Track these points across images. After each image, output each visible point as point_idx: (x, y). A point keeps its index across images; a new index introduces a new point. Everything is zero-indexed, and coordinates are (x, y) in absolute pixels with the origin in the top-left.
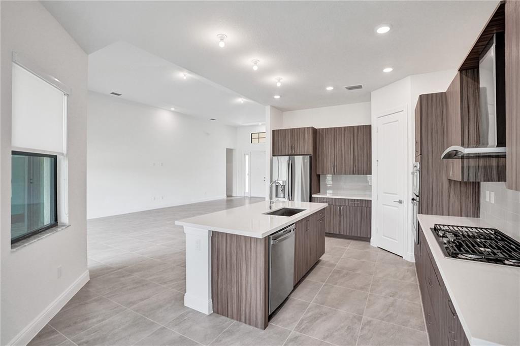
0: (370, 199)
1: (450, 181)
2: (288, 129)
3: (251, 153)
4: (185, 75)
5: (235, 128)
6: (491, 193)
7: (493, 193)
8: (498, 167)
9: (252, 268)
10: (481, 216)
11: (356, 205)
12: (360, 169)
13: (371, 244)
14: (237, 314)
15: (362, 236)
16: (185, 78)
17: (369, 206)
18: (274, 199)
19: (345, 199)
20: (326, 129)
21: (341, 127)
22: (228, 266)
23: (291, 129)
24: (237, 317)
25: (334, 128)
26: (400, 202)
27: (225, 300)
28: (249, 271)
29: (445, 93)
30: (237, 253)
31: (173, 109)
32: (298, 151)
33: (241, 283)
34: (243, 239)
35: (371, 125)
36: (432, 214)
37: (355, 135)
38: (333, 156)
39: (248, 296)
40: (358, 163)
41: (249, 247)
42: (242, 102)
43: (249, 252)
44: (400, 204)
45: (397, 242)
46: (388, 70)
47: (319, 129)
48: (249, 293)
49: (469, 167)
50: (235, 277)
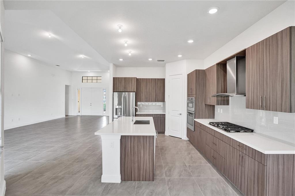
0: (164, 113)
1: (205, 105)
2: (123, 78)
3: (82, 88)
4: (50, 35)
5: (71, 72)
6: (221, 109)
7: (222, 109)
8: (227, 100)
9: (147, 152)
10: (215, 118)
11: (158, 117)
12: (158, 99)
13: (165, 135)
14: (138, 178)
15: (161, 131)
16: (50, 37)
17: (164, 117)
18: (115, 116)
19: (153, 114)
20: (142, 79)
21: (150, 79)
22: (132, 153)
23: (124, 78)
24: (138, 179)
25: (146, 79)
26: (181, 114)
27: (130, 172)
28: (146, 153)
29: (204, 70)
30: (138, 146)
31: (29, 55)
32: (128, 90)
33: (140, 161)
34: (142, 137)
35: (164, 79)
36: (199, 118)
37: (157, 83)
38: (145, 93)
39: (145, 166)
40: (158, 96)
41: (146, 141)
42: (83, 57)
43: (145, 144)
44: (180, 115)
45: (179, 132)
46: (180, 56)
47: (139, 79)
48: (145, 165)
49: (219, 100)
50: (137, 158)
